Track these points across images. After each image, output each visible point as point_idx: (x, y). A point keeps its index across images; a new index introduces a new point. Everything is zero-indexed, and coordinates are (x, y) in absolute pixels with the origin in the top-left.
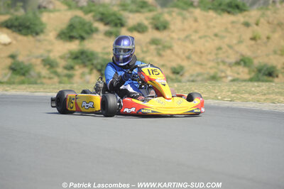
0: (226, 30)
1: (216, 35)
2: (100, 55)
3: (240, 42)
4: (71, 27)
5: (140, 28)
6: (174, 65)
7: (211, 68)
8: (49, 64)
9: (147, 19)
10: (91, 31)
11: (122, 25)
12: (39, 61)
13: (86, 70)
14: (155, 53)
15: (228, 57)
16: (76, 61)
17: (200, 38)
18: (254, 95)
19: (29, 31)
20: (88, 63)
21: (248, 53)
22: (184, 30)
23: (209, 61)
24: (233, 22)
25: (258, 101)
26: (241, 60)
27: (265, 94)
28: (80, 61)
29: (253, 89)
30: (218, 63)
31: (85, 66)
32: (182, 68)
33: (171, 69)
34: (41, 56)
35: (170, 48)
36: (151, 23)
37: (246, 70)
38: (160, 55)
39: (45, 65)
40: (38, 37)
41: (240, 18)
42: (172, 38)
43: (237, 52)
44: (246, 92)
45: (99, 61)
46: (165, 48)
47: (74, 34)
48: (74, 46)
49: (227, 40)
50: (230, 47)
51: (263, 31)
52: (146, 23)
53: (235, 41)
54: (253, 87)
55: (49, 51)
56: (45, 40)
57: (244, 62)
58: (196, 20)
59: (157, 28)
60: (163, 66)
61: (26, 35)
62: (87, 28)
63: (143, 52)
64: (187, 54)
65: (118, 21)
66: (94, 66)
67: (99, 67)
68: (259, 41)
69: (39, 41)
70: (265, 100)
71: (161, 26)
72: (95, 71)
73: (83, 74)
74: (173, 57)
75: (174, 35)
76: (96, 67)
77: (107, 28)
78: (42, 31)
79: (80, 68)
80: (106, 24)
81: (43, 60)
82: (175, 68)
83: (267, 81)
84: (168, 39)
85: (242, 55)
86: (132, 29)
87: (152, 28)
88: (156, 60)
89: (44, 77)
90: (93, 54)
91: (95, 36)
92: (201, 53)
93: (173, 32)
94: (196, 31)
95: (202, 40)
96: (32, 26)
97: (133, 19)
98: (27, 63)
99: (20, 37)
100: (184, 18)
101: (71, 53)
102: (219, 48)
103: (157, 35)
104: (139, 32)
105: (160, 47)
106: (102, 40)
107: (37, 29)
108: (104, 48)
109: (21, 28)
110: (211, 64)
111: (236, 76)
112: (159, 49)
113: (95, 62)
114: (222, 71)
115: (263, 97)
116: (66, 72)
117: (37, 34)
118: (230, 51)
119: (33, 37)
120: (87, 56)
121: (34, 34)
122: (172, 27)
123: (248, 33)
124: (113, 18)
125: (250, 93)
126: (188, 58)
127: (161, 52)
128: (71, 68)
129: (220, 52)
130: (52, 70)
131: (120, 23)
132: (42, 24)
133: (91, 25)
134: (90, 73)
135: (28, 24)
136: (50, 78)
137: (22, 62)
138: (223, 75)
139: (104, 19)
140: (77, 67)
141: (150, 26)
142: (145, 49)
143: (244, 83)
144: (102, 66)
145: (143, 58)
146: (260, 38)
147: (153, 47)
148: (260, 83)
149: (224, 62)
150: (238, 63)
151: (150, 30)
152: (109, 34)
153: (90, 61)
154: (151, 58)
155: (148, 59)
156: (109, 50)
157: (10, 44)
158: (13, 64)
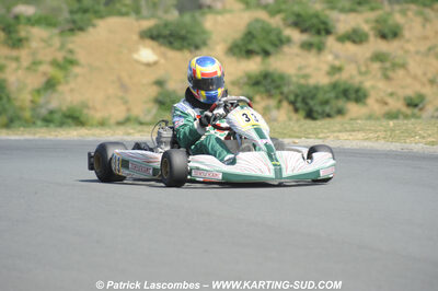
2: (294, 79)
4: (249, 35)
5: (355, 37)
6: (410, 92)
9: (367, 22)
10: (280, 42)
11: (328, 32)
13: (272, 102)
14: (379, 75)
16: (256, 88)
19: (185, 44)
20: (273, 91)
22: (425, 38)
28: (262, 89)
31: (270, 96)
32: (422, 97)
33: (405, 99)
35: (403, 66)
36: (373, 29)
38: (387, 78)
40: (198, 53)
42: (407, 52)
45: (292, 88)
46: (395, 66)
47: (253, 46)
48: (254, 66)
52: (366, 28)
59: (383, 36)
60: (392, 94)
61: (180, 49)
62: (273, 37)
63: (361, 73)
64: (430, 76)
65: (322, 27)
66: (284, 97)
67: (292, 98)
71: (389, 33)
72: (285, 104)
73: (267, 109)
74: (409, 81)
75: (411, 47)
76: (287, 98)
77: (305, 37)
78: (205, 44)
79: (262, 99)
80: (304, 31)
82: (411, 99)
84: (400, 53)
86: (343, 39)
87: (376, 36)
88: (381, 85)
90: (282, 77)
91: (286, 49)
93: (408, 41)
96: (189, 36)
98: (180, 93)
99: (172, 54)
100: (427, 20)
101: (249, 76)
103: (383, 46)
104: (354, 42)
105: (388, 65)
106: (297, 55)
107: (197, 39)
108: (300, 68)
109: (172, 39)
112: (386, 69)
113: (285, 90)
117: (197, 47)
119: (191, 52)
120: (273, 81)
121: (193, 48)
122: (407, 34)
124: (315, 21)
126: (432, 82)
127: (390, 74)
131: (324, 29)
132: (204, 32)
133: (279, 33)
134: (278, 107)
135: (183, 32)
137: (174, 91)
139: (300, 23)
140: (257, 98)
141: (371, 33)
142: (363, 69)
144: (297, 96)
145: (361, 83)
147: (376, 66)
151: (372, 39)
152: (307, 46)
153: (278, 87)
154: (373, 83)
155: (368, 84)
156: (307, 71)
157: (155, 63)
158: (160, 94)
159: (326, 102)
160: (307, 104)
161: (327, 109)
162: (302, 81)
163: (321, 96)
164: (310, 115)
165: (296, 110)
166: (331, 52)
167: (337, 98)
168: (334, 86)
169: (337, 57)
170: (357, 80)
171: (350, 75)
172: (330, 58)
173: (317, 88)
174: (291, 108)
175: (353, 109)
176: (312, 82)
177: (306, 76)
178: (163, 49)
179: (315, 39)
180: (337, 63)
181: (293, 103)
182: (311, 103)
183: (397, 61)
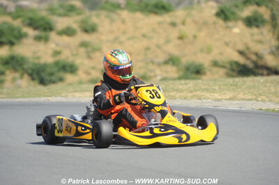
0: (154, 30)
1: (144, 36)
2: (31, 60)
3: (168, 41)
5: (68, 32)
9: (75, 22)
10: (21, 36)
11: (51, 29)
13: (17, 75)
14: (85, 55)
16: (6, 66)
17: (129, 39)
18: (181, 92)
24: (160, 23)
25: (185, 98)
27: (191, 92)
28: (10, 66)
29: (180, 87)
30: (147, 63)
31: (16, 71)
35: (99, 50)
36: (79, 27)
37: (174, 69)
38: (89, 57)
41: (166, 18)
44: (174, 90)
45: (30, 65)
46: (94, 50)
47: (4, 39)
52: (75, 26)
54: (180, 84)
57: (172, 61)
58: (123, 22)
59: (86, 31)
60: (93, 68)
63: (73, 55)
66: (25, 71)
67: (30, 71)
68: (186, 41)
70: (192, 97)
71: (89, 29)
75: (103, 38)
77: (36, 33)
79: (11, 73)
83: (193, 79)
84: (97, 41)
86: (61, 33)
87: (81, 31)
88: (86, 62)
90: (23, 59)
91: (25, 41)
94: (124, 33)
97: (61, 23)
100: (112, 21)
102: (148, 49)
103: (86, 37)
105: (90, 49)
108: (35, 53)
110: (141, 64)
111: (165, 75)
112: (89, 52)
113: (26, 67)
115: (190, 95)
120: (17, 62)
122: (100, 29)
123: (174, 33)
124: (42, 23)
125: (177, 91)
127: (92, 55)
131: (49, 27)
133: (19, 31)
138: (152, 74)
139: (33, 24)
141: (78, 29)
142: (74, 52)
143: (171, 82)
145: (73, 61)
147: (82, 50)
148: (188, 81)
149: (153, 62)
150: (166, 63)
152: (38, 38)
153: (21, 65)
154: (81, 61)
155: (78, 61)
156: (39, 54)
159: (52, 74)
161: (53, 78)
162: (36, 61)
164: (42, 82)
168: (57, 63)
169: (57, 45)
170: (70, 59)
171: (66, 56)
173: (45, 65)
175: (69, 78)
176: (42, 61)
177: (38, 58)
180: (58, 49)
181: (31, 75)
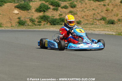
4: (40, 7)
6: (78, 20)
7: (91, 21)
8: (32, 21)
12: (28, 20)
15: (97, 17)
20: (46, 20)
21: (105, 16)
22: (81, 7)
23: (90, 18)
26: (102, 18)
32: (80, 21)
34: (29, 18)
39: (30, 21)
40: (28, 11)
42: (77, 11)
43: (101, 15)
48: (41, 14)
49: (97, 11)
50: (98, 13)
51: (110, 8)
53: (100, 12)
55: (32, 16)
56: (31, 12)
61: (24, 10)
64: (82, 16)
69: (29, 12)
72: (49, 23)
73: (44, 24)
74: (78, 17)
76: (49, 22)
78: (30, 9)
80: (53, 6)
81: (30, 19)
82: (78, 22)
85: (102, 16)
89: (30, 26)
92: (88, 16)
93: (78, 8)
95: (88, 11)
96: (26, 7)
98: (24, 21)
99: (22, 11)
101: (40, 17)
104: (65, 8)
106: (52, 12)
107: (28, 8)
109: (22, 8)
114: (95, 23)
116: (38, 23)
117: (28, 10)
118: (98, 15)
126: (83, 18)
128: (40, 22)
129: (95, 15)
130: (33, 23)
132: (30, 6)
136: (32, 26)
137: (22, 20)
140: (42, 22)
144: (51, 21)
146: (109, 10)
151: (69, 8)
157: (18, 14)
158: (19, 21)
160: (54, 23)
163: (57, 21)
165: (51, 25)
166: (59, 11)
167: (61, 22)
172: (59, 12)
174: (50, 24)
178: (20, 10)
179: (56, 8)
182: (55, 23)
183: (75, 13)
